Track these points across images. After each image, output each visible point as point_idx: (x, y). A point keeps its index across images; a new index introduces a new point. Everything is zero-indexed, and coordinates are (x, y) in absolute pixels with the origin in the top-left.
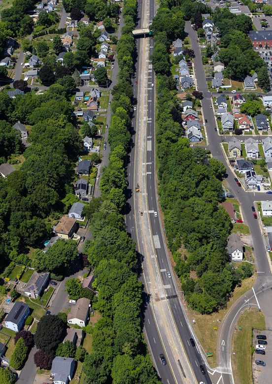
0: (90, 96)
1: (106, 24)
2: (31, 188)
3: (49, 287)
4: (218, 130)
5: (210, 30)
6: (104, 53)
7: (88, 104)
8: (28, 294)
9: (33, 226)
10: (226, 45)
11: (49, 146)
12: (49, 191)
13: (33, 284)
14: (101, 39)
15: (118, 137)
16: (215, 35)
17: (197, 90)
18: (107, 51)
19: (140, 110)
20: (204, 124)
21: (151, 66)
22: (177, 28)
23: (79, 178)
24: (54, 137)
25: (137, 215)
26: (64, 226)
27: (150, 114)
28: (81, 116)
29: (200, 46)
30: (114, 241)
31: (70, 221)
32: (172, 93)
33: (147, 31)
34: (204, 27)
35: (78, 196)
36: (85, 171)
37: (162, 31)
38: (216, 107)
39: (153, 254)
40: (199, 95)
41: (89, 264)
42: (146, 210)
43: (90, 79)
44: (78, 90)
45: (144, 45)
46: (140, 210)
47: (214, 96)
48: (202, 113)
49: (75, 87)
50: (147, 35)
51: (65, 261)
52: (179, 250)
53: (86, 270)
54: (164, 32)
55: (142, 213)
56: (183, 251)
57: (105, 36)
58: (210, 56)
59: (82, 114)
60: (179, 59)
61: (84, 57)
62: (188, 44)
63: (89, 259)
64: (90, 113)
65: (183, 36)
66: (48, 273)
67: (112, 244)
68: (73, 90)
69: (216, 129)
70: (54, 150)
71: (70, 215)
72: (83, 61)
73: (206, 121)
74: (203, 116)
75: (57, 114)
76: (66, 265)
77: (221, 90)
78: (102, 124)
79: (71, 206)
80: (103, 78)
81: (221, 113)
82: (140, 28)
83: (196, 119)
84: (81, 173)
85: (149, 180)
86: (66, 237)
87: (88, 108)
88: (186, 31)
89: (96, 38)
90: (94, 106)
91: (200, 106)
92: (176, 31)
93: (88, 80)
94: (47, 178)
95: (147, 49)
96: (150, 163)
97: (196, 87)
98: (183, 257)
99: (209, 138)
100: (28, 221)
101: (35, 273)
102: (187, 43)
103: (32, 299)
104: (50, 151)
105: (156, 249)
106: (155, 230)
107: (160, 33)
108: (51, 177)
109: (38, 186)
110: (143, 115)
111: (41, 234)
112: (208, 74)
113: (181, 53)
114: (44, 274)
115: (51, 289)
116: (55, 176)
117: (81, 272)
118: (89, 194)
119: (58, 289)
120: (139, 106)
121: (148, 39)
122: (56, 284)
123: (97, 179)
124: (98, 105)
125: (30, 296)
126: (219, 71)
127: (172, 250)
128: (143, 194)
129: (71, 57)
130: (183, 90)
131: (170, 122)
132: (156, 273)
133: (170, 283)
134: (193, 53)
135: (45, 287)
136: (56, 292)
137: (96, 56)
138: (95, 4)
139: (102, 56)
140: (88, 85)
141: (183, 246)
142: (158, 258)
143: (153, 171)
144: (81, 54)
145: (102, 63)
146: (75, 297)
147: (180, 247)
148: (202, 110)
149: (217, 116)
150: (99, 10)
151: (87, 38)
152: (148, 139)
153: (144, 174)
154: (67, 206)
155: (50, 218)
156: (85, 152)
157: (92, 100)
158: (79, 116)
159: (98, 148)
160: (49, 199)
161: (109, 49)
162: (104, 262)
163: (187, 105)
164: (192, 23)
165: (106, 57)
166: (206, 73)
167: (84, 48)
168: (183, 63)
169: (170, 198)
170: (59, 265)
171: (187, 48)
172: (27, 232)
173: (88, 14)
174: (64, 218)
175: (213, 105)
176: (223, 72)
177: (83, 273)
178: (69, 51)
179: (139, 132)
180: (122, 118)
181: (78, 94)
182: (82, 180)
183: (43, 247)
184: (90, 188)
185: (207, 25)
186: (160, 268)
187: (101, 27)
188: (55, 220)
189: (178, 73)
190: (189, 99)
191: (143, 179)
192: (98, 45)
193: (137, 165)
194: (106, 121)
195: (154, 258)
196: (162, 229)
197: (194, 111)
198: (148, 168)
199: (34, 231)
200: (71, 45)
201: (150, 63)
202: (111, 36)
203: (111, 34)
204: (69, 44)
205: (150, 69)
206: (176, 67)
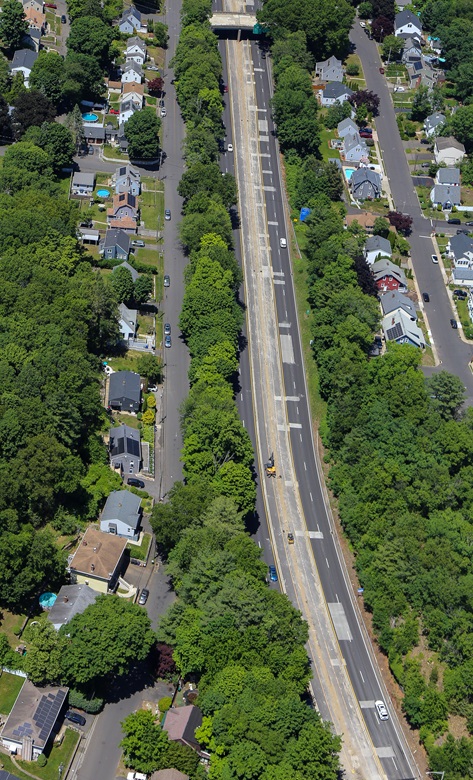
0: (112, 190)
2: (14, 440)
3: (64, 728)
4: (459, 326)
5: (417, 45)
6: (137, 68)
7: (110, 212)
8: (13, 747)
9: (24, 552)
10: (464, 92)
11: (52, 325)
12: (63, 456)
13: (30, 721)
14: (123, 28)
15: (214, 318)
16: (426, 58)
17: (392, 208)
18: (141, 63)
19: (250, 247)
20: (421, 304)
21: (264, 125)
22: (333, 26)
23: (112, 420)
24: (58, 300)
25: (279, 540)
26: (97, 556)
27: (279, 259)
28: (93, 242)
29: (390, 85)
30: (258, 614)
31: (113, 544)
32: (336, 207)
33: (250, 21)
34: (398, 32)
35: (118, 471)
36: (127, 401)
37: (293, 28)
38: (449, 264)
39: (334, 656)
40: (403, 224)
41: (174, 670)
42: (299, 528)
43: (103, 140)
44: (76, 168)
45: (237, 62)
46: (285, 527)
47: (440, 230)
48: (413, 273)
49: (70, 157)
50: (247, 34)
51: (123, 661)
52: (413, 654)
53: (161, 684)
54: (301, 35)
55: (291, 537)
56: (423, 657)
57: (135, 21)
58: (419, 116)
59: (96, 238)
60: (337, 117)
61: (92, 73)
62: (357, 74)
63: (176, 657)
64: (120, 236)
65: (343, 51)
66: (66, 690)
67: (252, 622)
68: (66, 165)
69: (453, 323)
70: (65, 337)
71: (104, 525)
72: (87, 85)
73: (426, 298)
74: (416, 284)
75: (56, 233)
76: (121, 672)
77: (456, 216)
78: (155, 273)
79: (104, 499)
80: (146, 143)
81: (463, 279)
82: (222, 10)
83: (401, 290)
84: (118, 408)
85: (300, 445)
86: (102, 587)
87: (109, 223)
88: (351, 38)
89: (112, 22)
90: (126, 218)
91: (405, 253)
92: (331, 34)
93: (99, 141)
94: (57, 418)
95: (247, 72)
96: (295, 399)
97: (390, 199)
98: (426, 672)
99: (439, 346)
100: (12, 537)
101: (29, 686)
102: (354, 72)
103: (22, 763)
104: (55, 339)
105: (341, 643)
106: (333, 589)
107: (289, 35)
108: (65, 416)
109: (35, 440)
110: (259, 260)
111: (40, 576)
112: (418, 167)
113: (343, 98)
114: (55, 692)
115: (73, 738)
117: (147, 692)
118: (145, 468)
119: (89, 737)
120: (246, 233)
121: (247, 44)
122: (81, 721)
123: (159, 427)
124: (138, 219)
125: (15, 753)
126: (450, 162)
127: (392, 650)
128: (287, 483)
129: (54, 66)
130: (357, 203)
131: (354, 293)
132: (350, 710)
133: (389, 744)
134: (376, 103)
135: (56, 730)
136: (86, 744)
137: (116, 76)
139: (130, 77)
140: (100, 155)
141: (423, 641)
142: (348, 667)
143: (304, 421)
144: (85, 65)
145: (137, 98)
146: (148, 766)
147: (415, 644)
148: (409, 264)
149: (452, 287)
151: (97, 20)
152: (282, 331)
153: (280, 428)
154: (97, 498)
155: (49, 527)
156: (120, 350)
157: (125, 202)
158: (86, 241)
159: (150, 340)
160: (61, 476)
161: (147, 60)
162: (234, 672)
163: (378, 247)
164: (363, 17)
165: (143, 81)
166: (415, 162)
167: (88, 46)
168: (348, 129)
169: (376, 505)
170: (107, 669)
171: (355, 87)
172: (8, 567)
174: (89, 531)
175: (439, 256)
176: (459, 166)
177: (157, 696)
178: (41, 47)
179: (256, 308)
181: (77, 177)
182: (123, 426)
183: (38, 611)
184: (145, 453)
185: (406, 29)
186: (359, 699)
188: (65, 534)
189: (337, 153)
190: (383, 233)
191: (283, 442)
192: (116, 44)
193: (259, 400)
194: (162, 264)
195: (337, 669)
196: (350, 585)
197: (396, 268)
198: (294, 412)
199: (24, 565)
200: (43, 33)
201: (261, 116)
202: (151, 22)
203: (150, 16)
204: (38, 27)
205: (262, 133)
206: (330, 137)
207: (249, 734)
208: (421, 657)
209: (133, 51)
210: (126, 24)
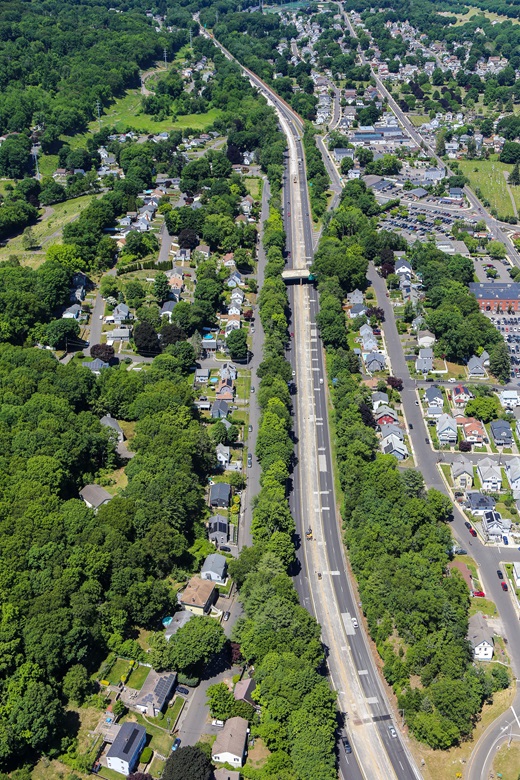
0: (219, 377)
1: (238, 259)
2: (143, 527)
3: (175, 696)
4: (431, 442)
5: (407, 278)
6: (237, 306)
7: (217, 390)
8: (143, 709)
9: (148, 593)
10: (436, 304)
11: (168, 458)
12: (172, 534)
13: (152, 693)
14: (230, 284)
15: (274, 447)
16: (415, 286)
17: (391, 375)
18: (241, 303)
19: (303, 404)
20: (408, 431)
21: (314, 332)
22: (355, 271)
23: (212, 513)
24: (174, 443)
25: (313, 577)
26: (196, 593)
27: (320, 410)
28: (206, 409)
29: (392, 303)
30: (288, 621)
31: (206, 586)
32: (354, 377)
33: (306, 273)
34: (397, 272)
35: (214, 543)
36: (222, 501)
37: (330, 275)
38: (426, 405)
39: (343, 645)
40: (397, 384)
41: (241, 658)
42: (325, 570)
43: (216, 349)
44: (199, 367)
45: (300, 296)
46: (317, 570)
47: (420, 386)
48: (403, 412)
49: (194, 360)
50: (305, 281)
51: (206, 654)
52: (389, 640)
53: (236, 668)
54: (335, 278)
55: (320, 575)
56: (395, 641)
57: (237, 279)
58: (409, 320)
59: (208, 406)
60: (360, 323)
61: (208, 311)
62: (372, 298)
63: (242, 651)
64: (223, 403)
65: (363, 285)
66: (175, 673)
67: (284, 626)
68: (192, 365)
69: (427, 440)
70: (176, 464)
71: (203, 575)
72: (205, 317)
73: (411, 427)
74: (405, 419)
75: (175, 404)
76: (206, 661)
77: (430, 377)
78: (243, 424)
79: (204, 559)
80: (239, 348)
81: (434, 414)
82: (291, 268)
83: (395, 423)
84: (216, 505)
85: (328, 520)
86: (199, 612)
87: (217, 397)
88: (368, 277)
89: (223, 281)
90: (227, 393)
91: (398, 401)
92: (354, 276)
93: (213, 350)
94: (169, 513)
95: (306, 303)
96: (326, 492)
97: (390, 370)
98: (396, 651)
99: (418, 455)
100: (140, 584)
101: (153, 672)
102: (370, 297)
103: (149, 718)
104: (170, 466)
105: (348, 637)
106: (344, 605)
107: (328, 278)
108: (174, 511)
109: (155, 526)
110: (308, 412)
111: (160, 607)
112: (409, 350)
113: (362, 313)
114: (168, 675)
115: (180, 702)
116: (181, 509)
117: (227, 672)
118: (231, 540)
119: (190, 701)
120: (301, 396)
121: (306, 286)
122: (187, 692)
123: (242, 515)
124: (234, 393)
125: (145, 712)
126: (427, 345)
127: (377, 638)
128: (319, 543)
129: (185, 309)
130: (370, 374)
131: (358, 426)
132: (352, 677)
133: (375, 695)
134: (383, 314)
135: (170, 697)
136: (188, 705)
137: (225, 311)
138: (219, 224)
139: (233, 311)
140: (213, 358)
141: (395, 632)
142: (352, 651)
143: (331, 505)
144: (203, 306)
145: (236, 323)
146: (223, 716)
147: (390, 634)
148: (401, 407)
149: (427, 419)
150: (226, 235)
151: (211, 280)
152: (320, 453)
153: (317, 510)
154: (199, 559)
155: (169, 578)
156: (220, 471)
157: (225, 384)
158: (202, 409)
159: (239, 463)
160: (172, 547)
161: (244, 301)
162: (272, 657)
163: (380, 398)
164: (377, 265)
165: (241, 313)
166: (406, 347)
167: (206, 296)
168: (366, 330)
169: (368, 552)
170: (196, 659)
171: (371, 306)
172: (139, 602)
173: (208, 240)
174: (194, 579)
175: (420, 401)
176: (433, 347)
177: (232, 675)
178: (180, 299)
179: (305, 441)
180: (281, 415)
181: (198, 372)
182: (219, 516)
183: (162, 628)
184: (231, 530)
185: (401, 270)
186: (358, 669)
187: (229, 262)
188: (179, 582)
189: (359, 345)
190: (383, 390)
191: (318, 518)
192: (225, 293)
193: (305, 495)
194: (248, 419)
195: (345, 652)
196: (356, 603)
197: (391, 410)
198: (324, 501)
199: (149, 600)
200: (182, 291)
201: (312, 327)
202: (247, 279)
203: (246, 276)
204: (179, 288)
205: (314, 337)
206: (355, 336)
207: (281, 693)
208: (394, 641)
209: (236, 297)
210: (232, 281)
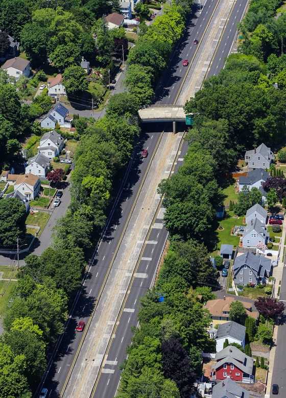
14: (45, 123)
17: (274, 295)
20: (268, 396)
22: (260, 113)
27: (117, 347)
33: (183, 114)
45: (163, 152)
48: (270, 363)
74: (270, 375)
83: (244, 380)
91: (269, 342)
92: (259, 122)
97: (277, 286)
110: (96, 349)
113: (257, 184)
130: (235, 289)
138: (53, 23)
139: (35, 169)
145: (28, 189)
148: (270, 353)
163: (229, 333)
165: (47, 173)
168: (257, 214)
171: (280, 174)
187: (56, 88)
197: (242, 355)
203: (77, 112)
209: (46, 145)
210: (48, 120)
